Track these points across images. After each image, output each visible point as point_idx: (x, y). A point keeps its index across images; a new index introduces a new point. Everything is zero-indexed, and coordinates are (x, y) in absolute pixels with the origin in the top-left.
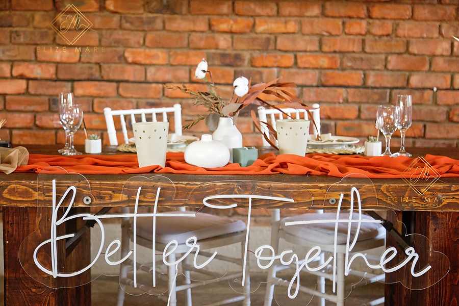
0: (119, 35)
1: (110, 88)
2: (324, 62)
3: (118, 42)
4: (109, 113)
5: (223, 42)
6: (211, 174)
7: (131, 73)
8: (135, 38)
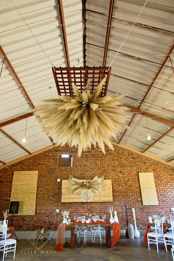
0: (77, 207)
1: (76, 213)
2: (100, 210)
3: (77, 208)
4: (78, 217)
5: (89, 208)
6: (88, 224)
7: (79, 212)
8: (79, 207)
